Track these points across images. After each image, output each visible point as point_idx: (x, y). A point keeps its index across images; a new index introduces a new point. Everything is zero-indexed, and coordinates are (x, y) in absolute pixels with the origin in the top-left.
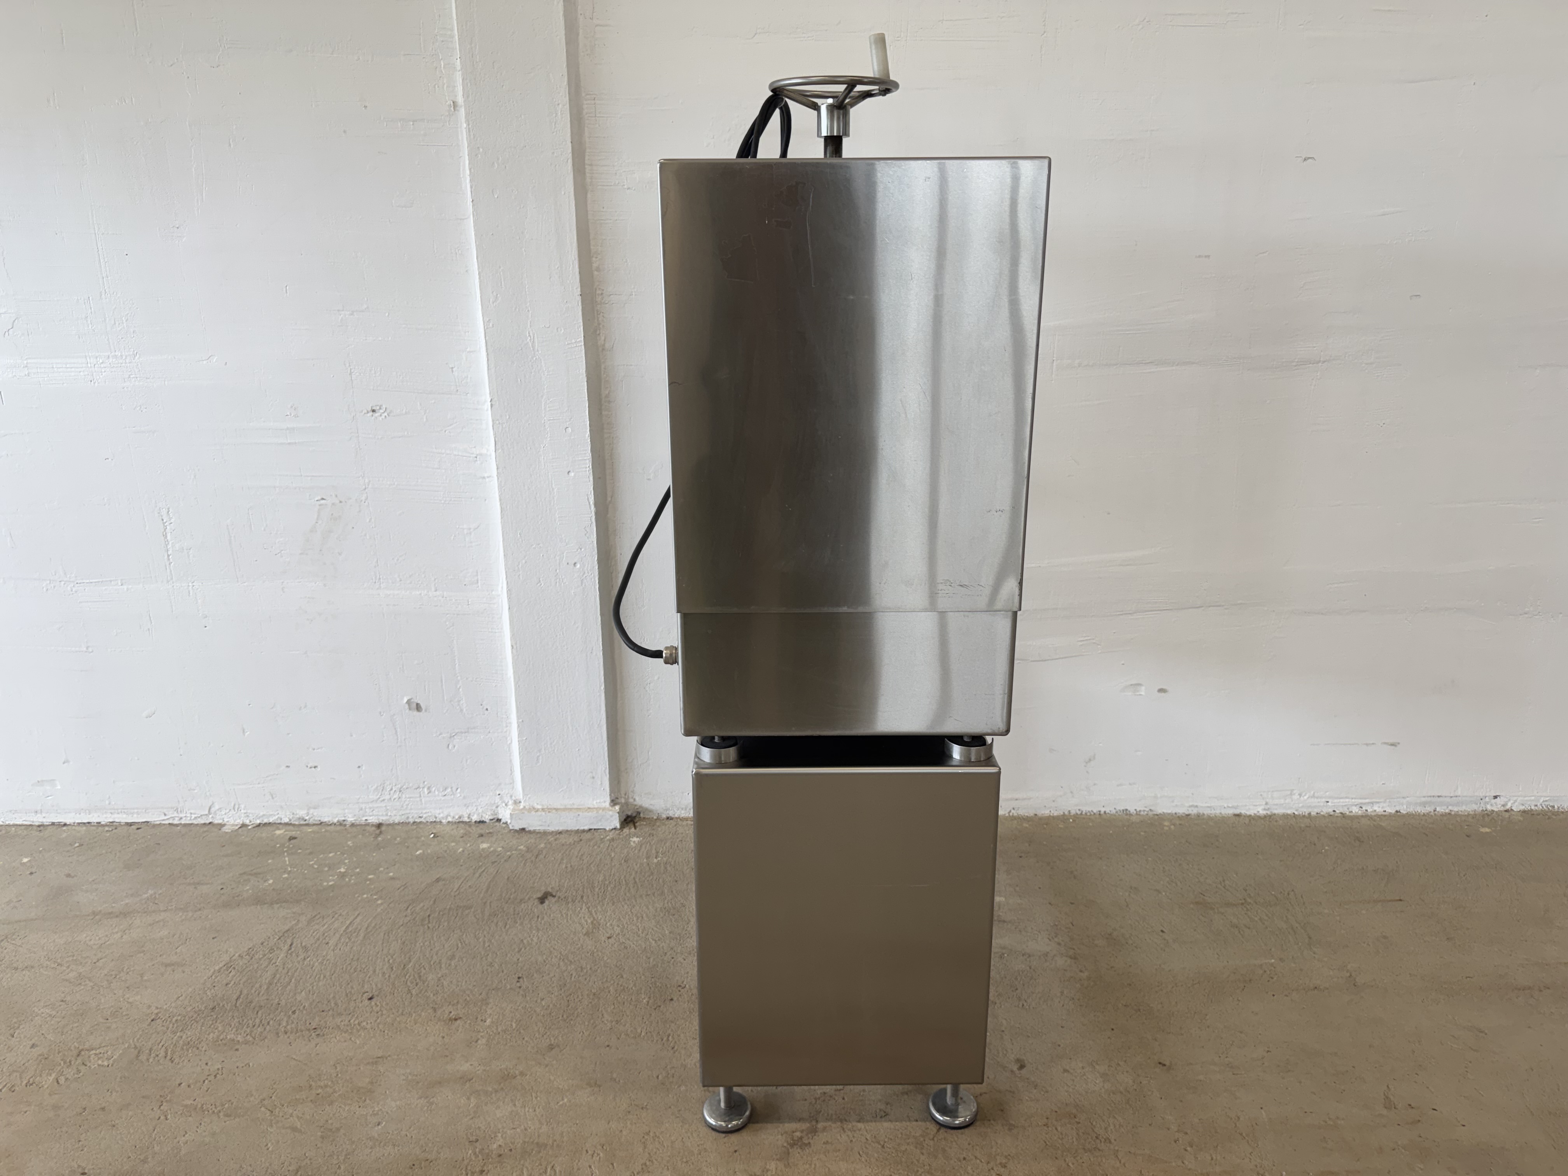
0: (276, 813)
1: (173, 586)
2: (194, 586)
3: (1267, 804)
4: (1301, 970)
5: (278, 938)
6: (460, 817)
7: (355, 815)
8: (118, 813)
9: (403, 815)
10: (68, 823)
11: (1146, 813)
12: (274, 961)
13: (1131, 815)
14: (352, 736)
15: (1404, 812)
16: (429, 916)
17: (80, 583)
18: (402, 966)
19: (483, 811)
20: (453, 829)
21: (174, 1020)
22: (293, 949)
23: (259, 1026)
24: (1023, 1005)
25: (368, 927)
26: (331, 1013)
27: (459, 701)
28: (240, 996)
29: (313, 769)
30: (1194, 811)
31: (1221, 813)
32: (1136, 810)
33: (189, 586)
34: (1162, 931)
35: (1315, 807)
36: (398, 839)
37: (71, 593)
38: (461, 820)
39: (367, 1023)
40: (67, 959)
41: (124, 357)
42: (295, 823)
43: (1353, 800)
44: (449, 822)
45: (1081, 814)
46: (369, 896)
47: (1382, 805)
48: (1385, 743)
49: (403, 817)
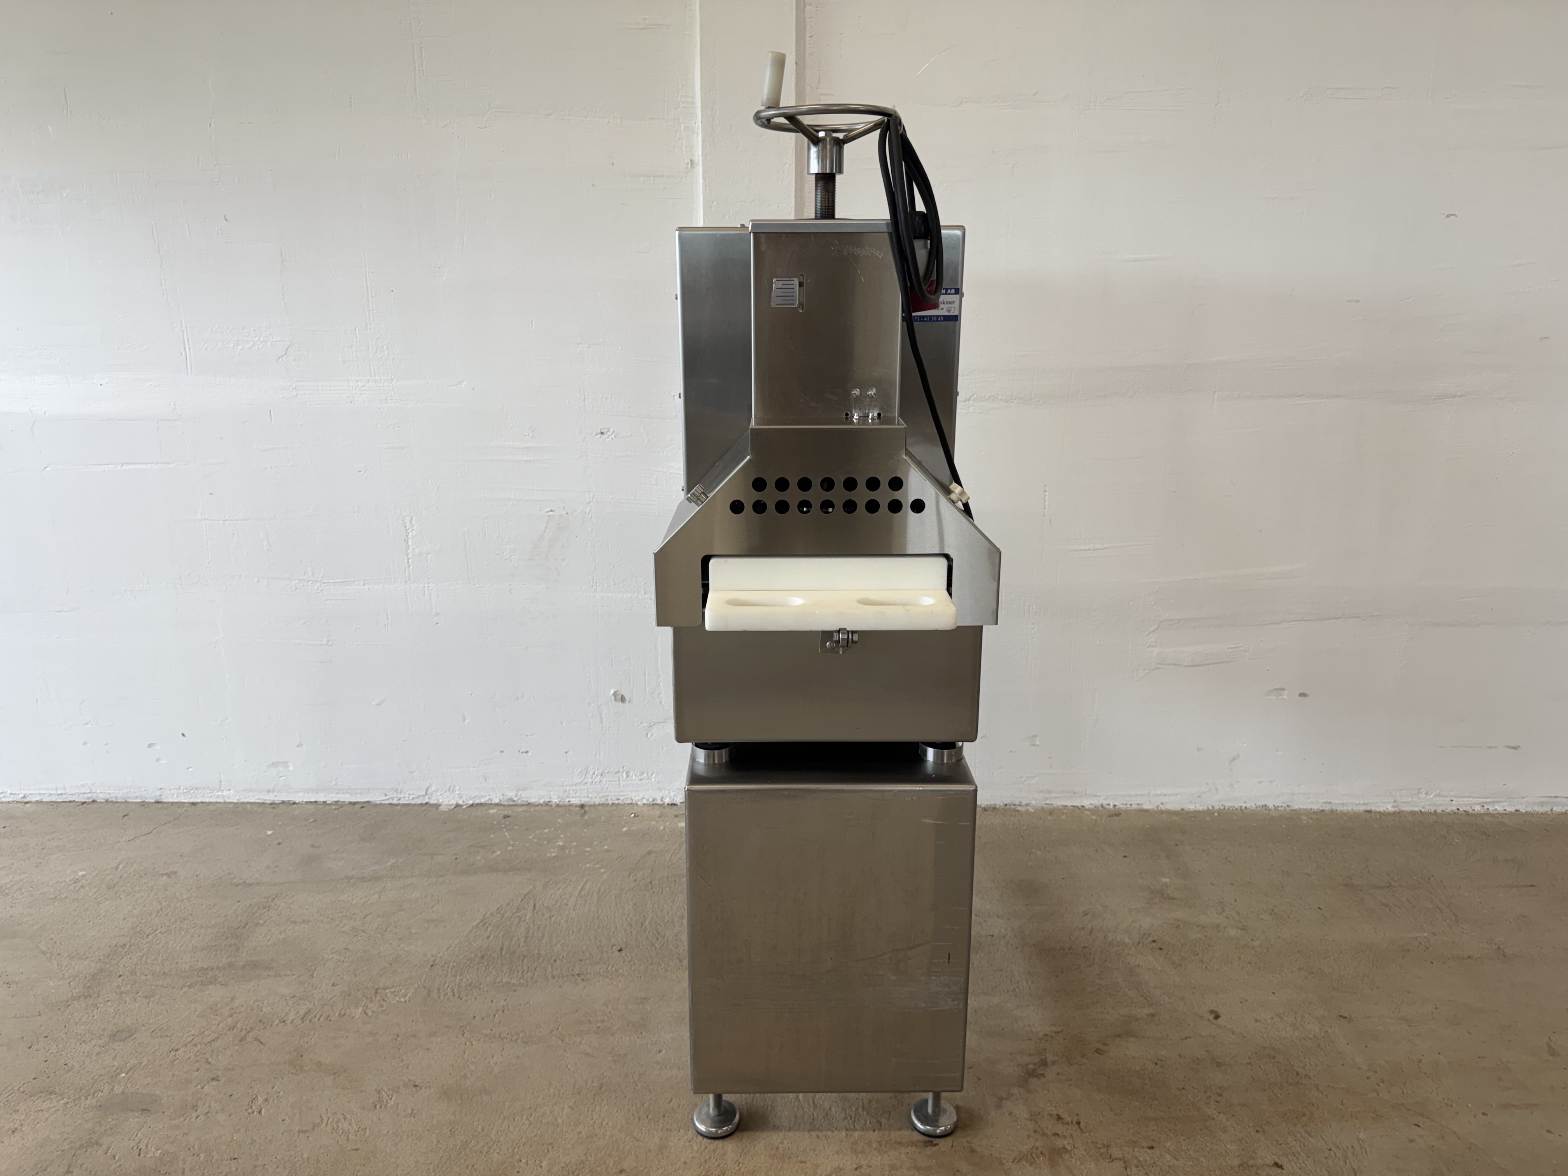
0: (488, 794)
1: (410, 587)
2: (429, 587)
3: (1395, 801)
4: (1453, 942)
5: (520, 900)
6: (654, 800)
7: (559, 797)
8: (343, 793)
9: (602, 797)
10: (297, 802)
11: (1283, 808)
12: (523, 919)
13: (1270, 810)
14: (562, 723)
15: (1524, 811)
16: (651, 882)
17: (326, 583)
18: (640, 924)
19: (674, 795)
20: (650, 810)
21: (451, 965)
22: (537, 909)
23: (528, 971)
24: (1206, 967)
25: (599, 891)
26: (588, 961)
27: (659, 694)
28: (503, 946)
29: (525, 754)
30: (1327, 808)
31: (1352, 810)
32: (1274, 806)
33: (425, 587)
34: (1319, 908)
35: (1440, 805)
36: (603, 818)
37: (317, 591)
38: (655, 802)
39: (623, 970)
40: (338, 915)
41: (382, 381)
42: (504, 803)
43: (1476, 799)
44: (644, 804)
45: (1224, 809)
46: (592, 865)
47: (1502, 804)
48: (1507, 747)
49: (602, 799)
